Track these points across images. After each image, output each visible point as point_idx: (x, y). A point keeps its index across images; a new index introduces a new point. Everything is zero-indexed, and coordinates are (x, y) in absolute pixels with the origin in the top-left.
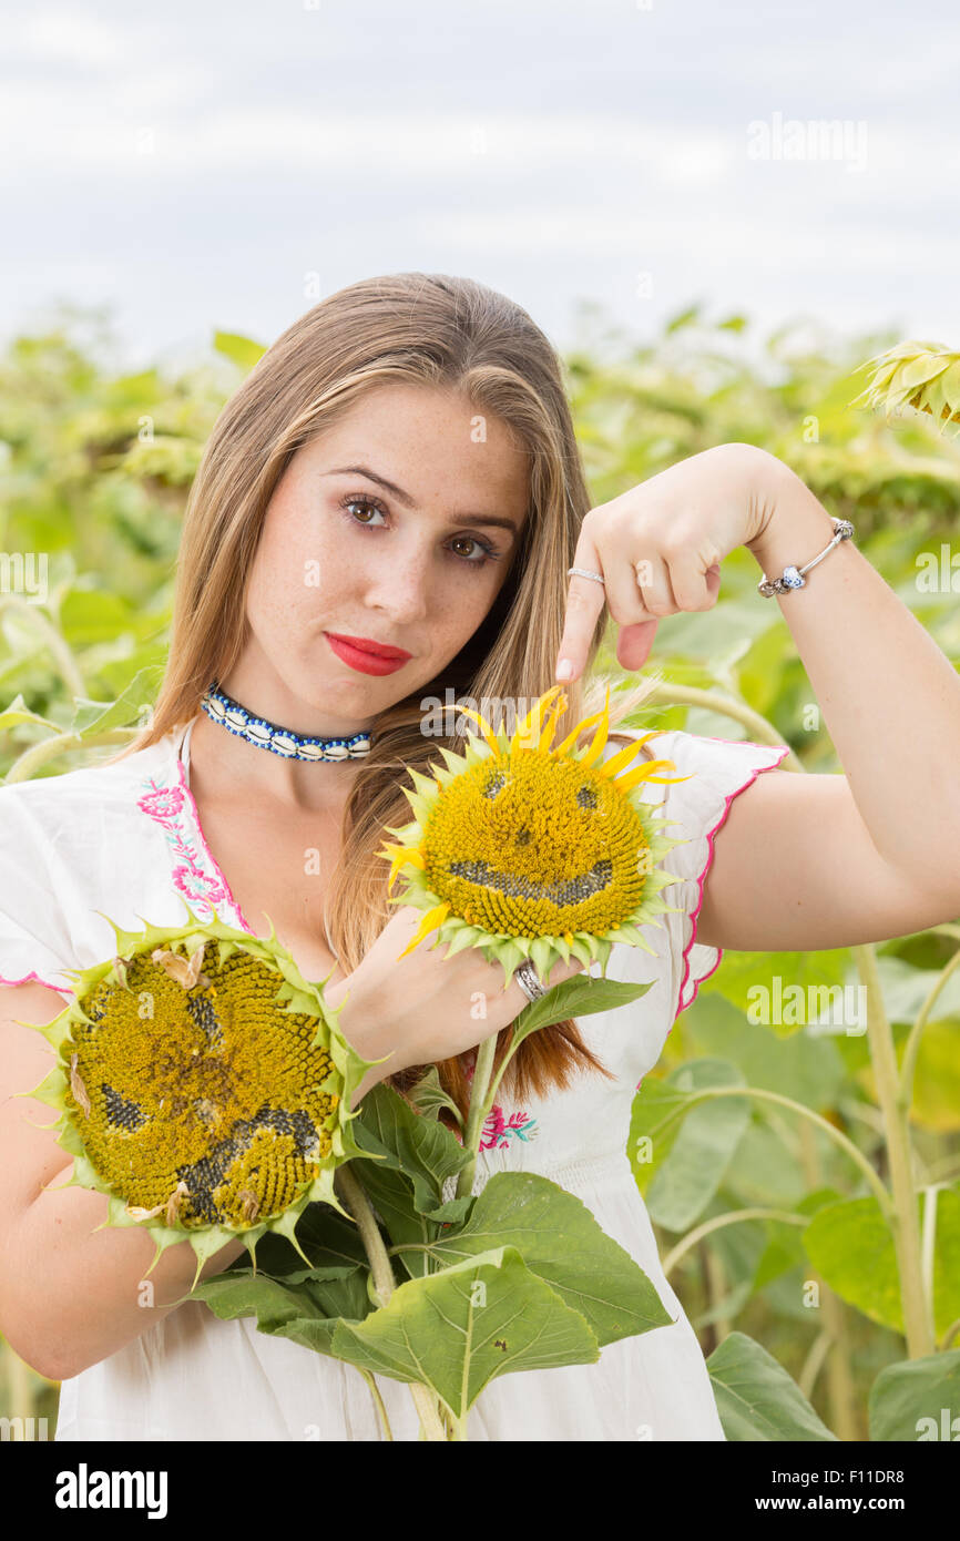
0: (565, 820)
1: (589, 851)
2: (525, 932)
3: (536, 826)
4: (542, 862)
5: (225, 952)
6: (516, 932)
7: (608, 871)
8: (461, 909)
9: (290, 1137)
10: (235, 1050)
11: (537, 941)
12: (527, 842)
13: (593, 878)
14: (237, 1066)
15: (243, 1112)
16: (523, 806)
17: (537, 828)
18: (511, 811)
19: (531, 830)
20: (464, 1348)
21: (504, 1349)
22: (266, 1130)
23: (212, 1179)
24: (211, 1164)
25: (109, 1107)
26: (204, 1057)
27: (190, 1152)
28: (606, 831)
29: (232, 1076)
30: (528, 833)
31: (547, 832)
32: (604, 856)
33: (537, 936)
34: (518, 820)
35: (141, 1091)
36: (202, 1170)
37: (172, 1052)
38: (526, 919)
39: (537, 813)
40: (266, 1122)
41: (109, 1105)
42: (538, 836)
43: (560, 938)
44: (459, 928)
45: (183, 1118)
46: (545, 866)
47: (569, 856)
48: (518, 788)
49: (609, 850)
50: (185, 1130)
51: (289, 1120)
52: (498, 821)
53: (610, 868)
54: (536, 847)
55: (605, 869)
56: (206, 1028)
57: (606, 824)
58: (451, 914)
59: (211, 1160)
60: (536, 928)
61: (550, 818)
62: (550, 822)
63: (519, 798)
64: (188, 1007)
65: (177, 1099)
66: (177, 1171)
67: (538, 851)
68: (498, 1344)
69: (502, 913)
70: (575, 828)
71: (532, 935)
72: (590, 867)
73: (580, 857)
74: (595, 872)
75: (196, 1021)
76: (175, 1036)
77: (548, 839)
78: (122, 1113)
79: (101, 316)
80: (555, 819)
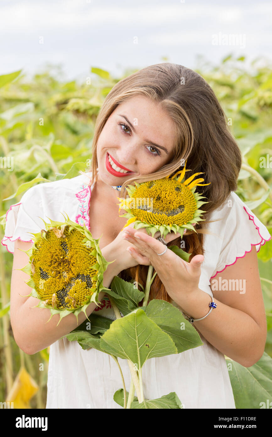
0: (171, 194)
1: (177, 202)
2: (158, 224)
3: (162, 195)
4: (163, 204)
5: (71, 229)
6: (155, 224)
7: (183, 208)
8: (140, 218)
9: (85, 283)
10: (72, 257)
11: (162, 226)
12: (159, 200)
13: (179, 210)
14: (72, 261)
15: (73, 275)
16: (159, 190)
17: (163, 196)
18: (155, 191)
19: (161, 196)
20: (136, 346)
21: (149, 347)
22: (79, 280)
23: (65, 295)
24: (66, 291)
25: (41, 274)
26: (64, 259)
27: (59, 286)
28: (183, 197)
29: (71, 265)
30: (160, 197)
31: (165, 197)
32: (182, 204)
33: (161, 225)
34: (157, 194)
35: (48, 268)
36: (63, 292)
37: (56, 257)
38: (158, 220)
39: (163, 192)
40: (80, 278)
41: (41, 273)
42: (163, 198)
43: (168, 226)
44: (139, 223)
45: (58, 277)
46: (164, 205)
47: (171, 203)
48: (158, 186)
49: (183, 202)
50: (58, 280)
51: (85, 278)
52: (151, 194)
53: (184, 207)
54: (162, 201)
55: (182, 208)
56: (66, 251)
57: (183, 196)
58: (137, 219)
59: (65, 289)
60: (161, 222)
61: (166, 193)
62: (166, 194)
63: (158, 188)
64: (61, 245)
65: (57, 271)
66: (57, 292)
67: (162, 202)
68: (146, 345)
69: (152, 218)
70: (174, 196)
71: (160, 224)
72: (177, 206)
73: (175, 204)
74: (179, 208)
75: (63, 249)
76: (57, 253)
77: (165, 199)
78: (44, 276)
79: (59, 67)
80: (168, 194)
